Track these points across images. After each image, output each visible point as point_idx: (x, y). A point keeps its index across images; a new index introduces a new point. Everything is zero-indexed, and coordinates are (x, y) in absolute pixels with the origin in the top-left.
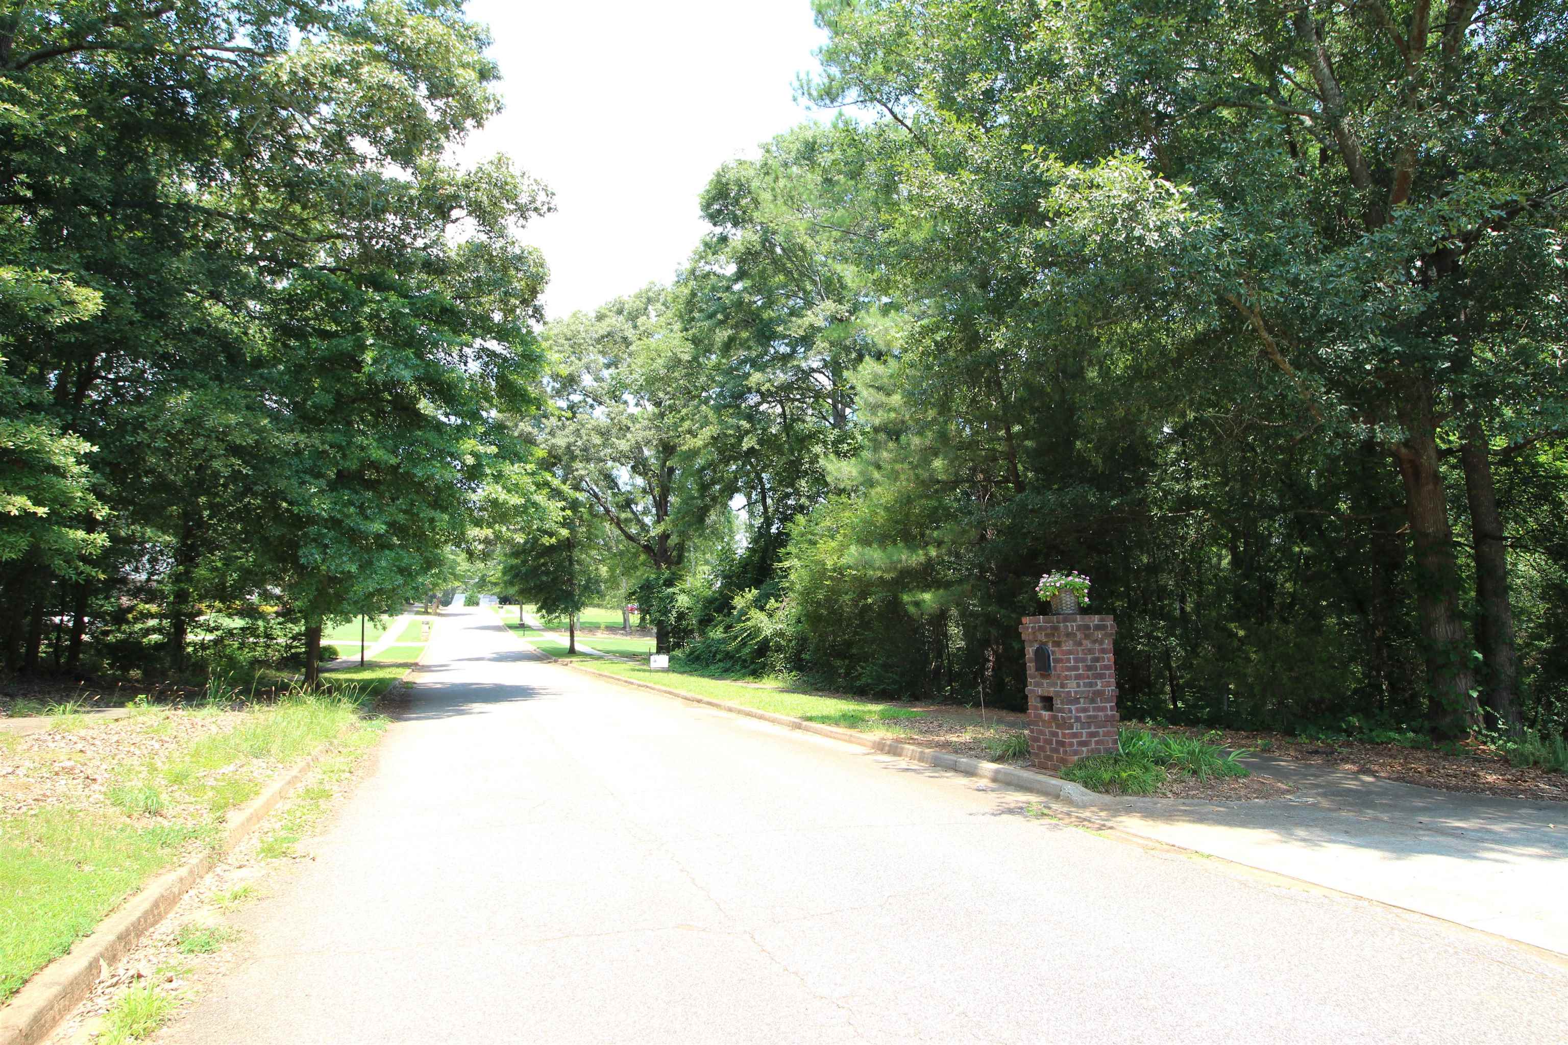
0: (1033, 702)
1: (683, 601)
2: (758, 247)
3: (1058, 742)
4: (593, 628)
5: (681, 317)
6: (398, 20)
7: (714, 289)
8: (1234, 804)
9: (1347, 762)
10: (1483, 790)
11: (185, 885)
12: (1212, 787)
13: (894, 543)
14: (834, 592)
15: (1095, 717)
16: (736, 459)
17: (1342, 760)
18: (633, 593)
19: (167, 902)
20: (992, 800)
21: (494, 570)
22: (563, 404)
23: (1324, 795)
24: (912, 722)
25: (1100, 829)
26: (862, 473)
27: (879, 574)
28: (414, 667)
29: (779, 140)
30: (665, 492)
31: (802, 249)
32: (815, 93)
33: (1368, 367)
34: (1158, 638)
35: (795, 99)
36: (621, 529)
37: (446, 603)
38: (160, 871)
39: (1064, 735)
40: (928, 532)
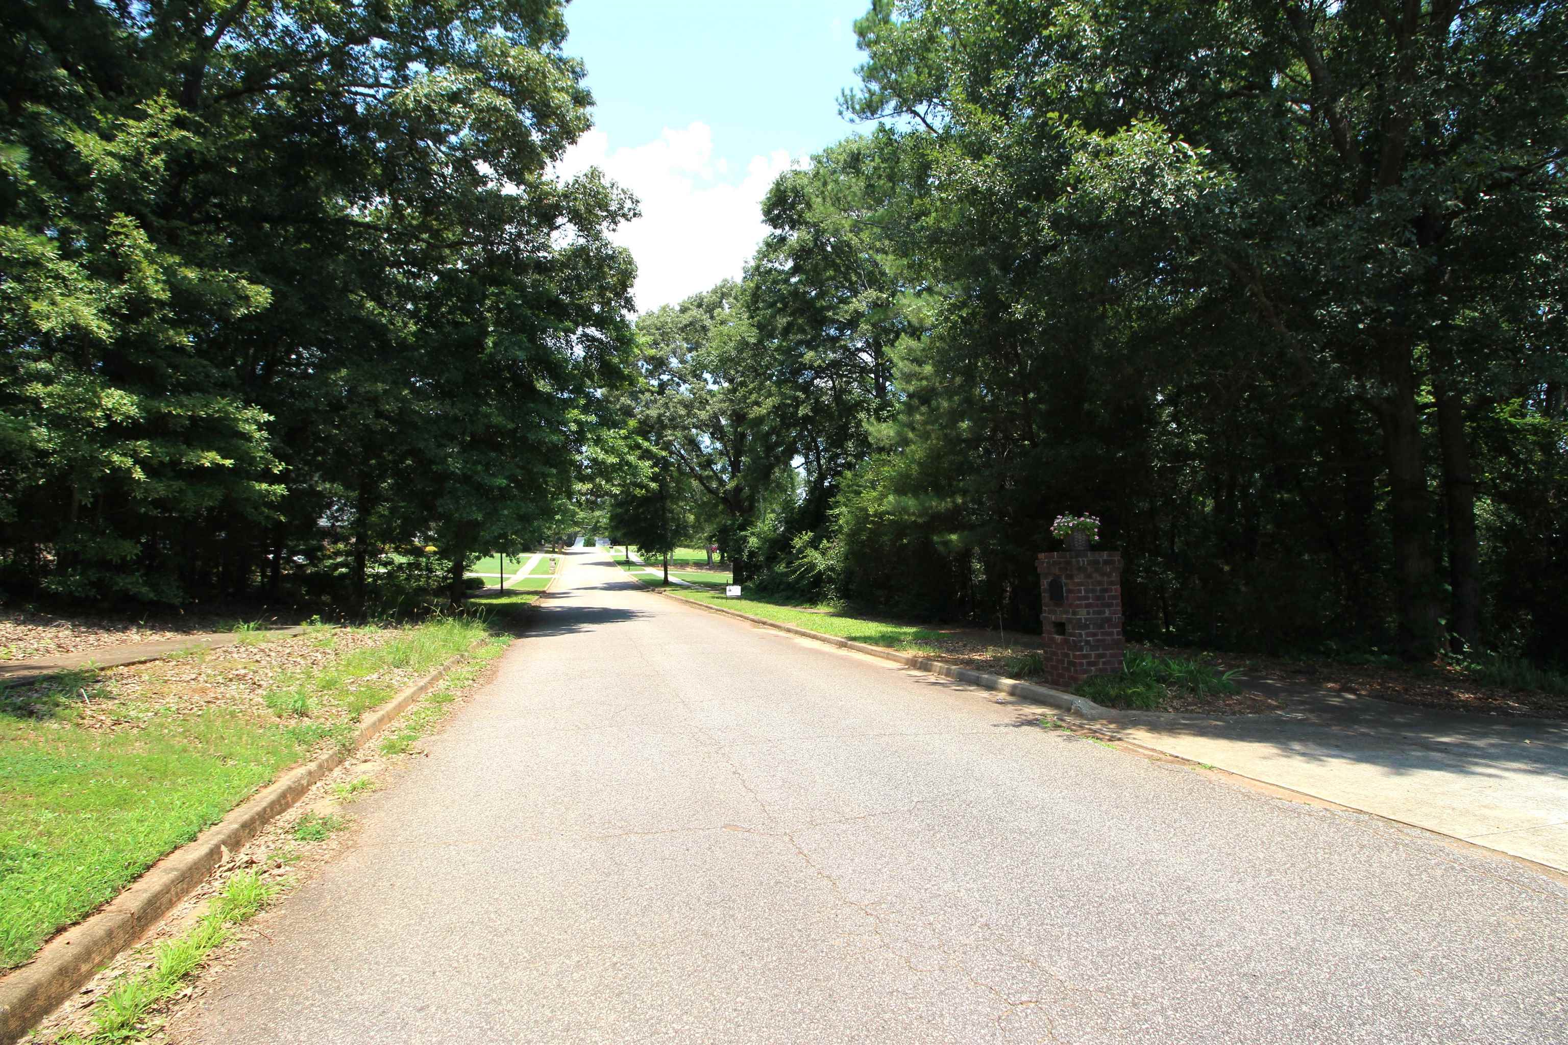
0: (1047, 627)
1: (753, 541)
2: (811, 245)
3: (1070, 663)
4: (683, 564)
5: (748, 307)
6: (502, 52)
7: (775, 282)
8: (1231, 719)
9: (1329, 681)
10: (1457, 708)
11: (313, 777)
12: (1209, 703)
13: (926, 491)
14: (874, 534)
15: (1103, 640)
16: (795, 426)
17: (1324, 679)
18: (714, 536)
19: (296, 792)
20: (1012, 712)
21: (602, 516)
22: (655, 383)
23: (1311, 711)
24: (940, 643)
25: (1110, 740)
26: (899, 434)
27: (913, 519)
28: (544, 594)
29: (828, 152)
30: (738, 453)
31: (849, 245)
32: (857, 107)
33: (1361, 326)
34: (1155, 573)
35: (841, 113)
36: (703, 484)
37: (570, 544)
38: (293, 765)
39: (1074, 656)
40: (955, 483)
